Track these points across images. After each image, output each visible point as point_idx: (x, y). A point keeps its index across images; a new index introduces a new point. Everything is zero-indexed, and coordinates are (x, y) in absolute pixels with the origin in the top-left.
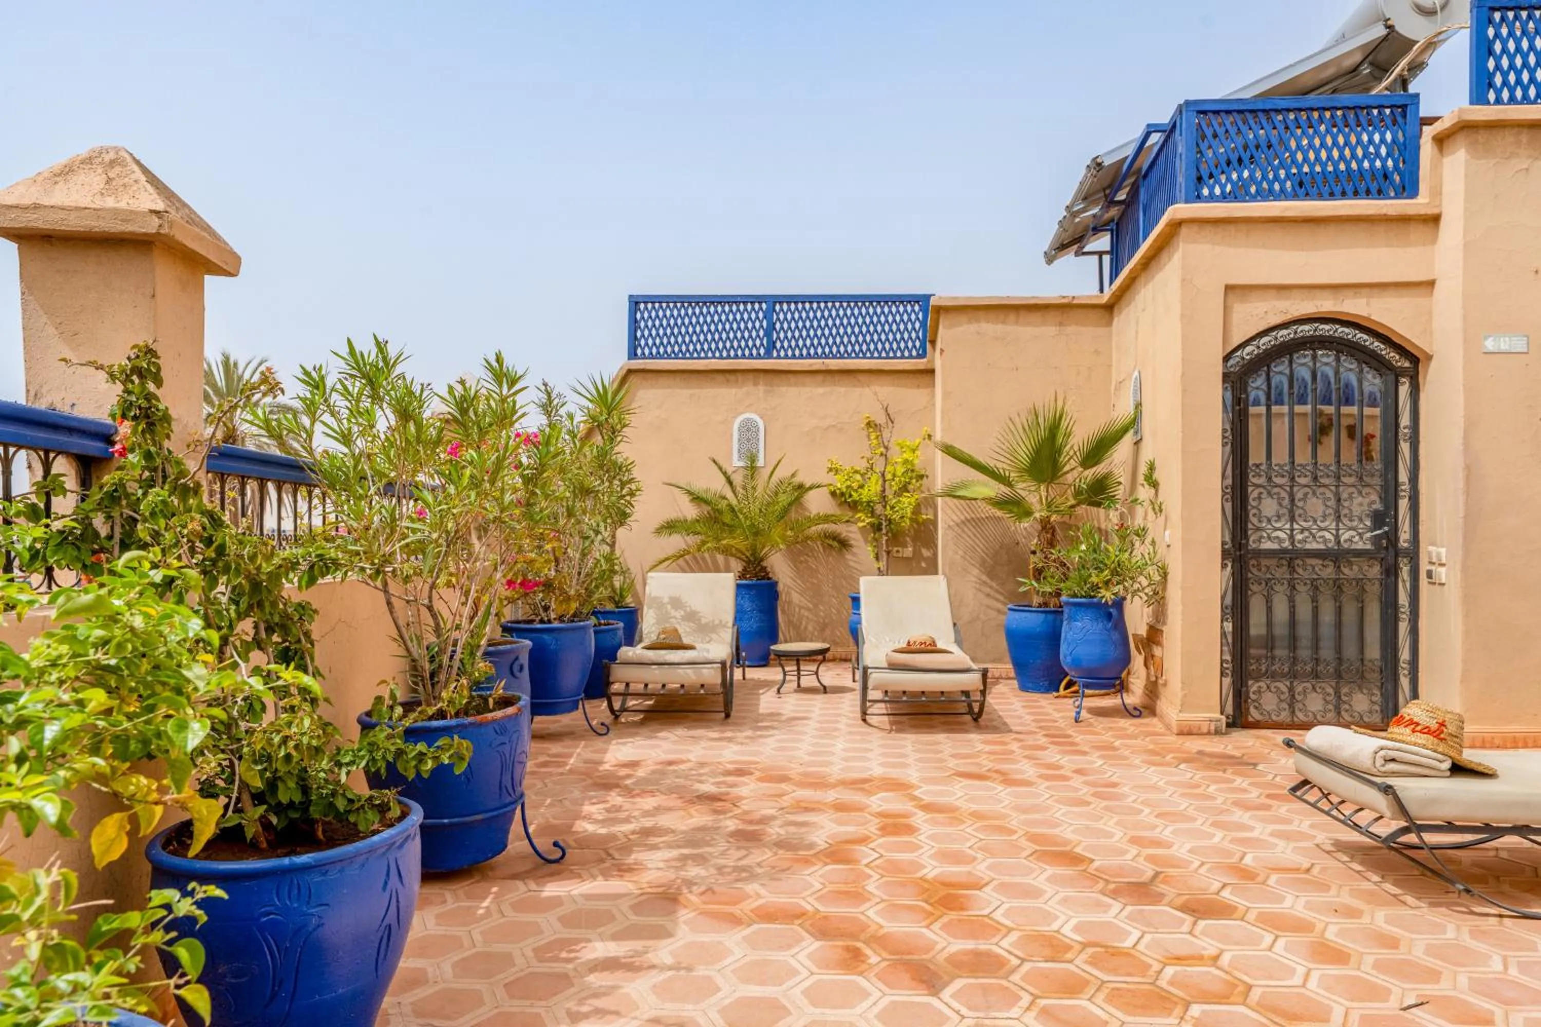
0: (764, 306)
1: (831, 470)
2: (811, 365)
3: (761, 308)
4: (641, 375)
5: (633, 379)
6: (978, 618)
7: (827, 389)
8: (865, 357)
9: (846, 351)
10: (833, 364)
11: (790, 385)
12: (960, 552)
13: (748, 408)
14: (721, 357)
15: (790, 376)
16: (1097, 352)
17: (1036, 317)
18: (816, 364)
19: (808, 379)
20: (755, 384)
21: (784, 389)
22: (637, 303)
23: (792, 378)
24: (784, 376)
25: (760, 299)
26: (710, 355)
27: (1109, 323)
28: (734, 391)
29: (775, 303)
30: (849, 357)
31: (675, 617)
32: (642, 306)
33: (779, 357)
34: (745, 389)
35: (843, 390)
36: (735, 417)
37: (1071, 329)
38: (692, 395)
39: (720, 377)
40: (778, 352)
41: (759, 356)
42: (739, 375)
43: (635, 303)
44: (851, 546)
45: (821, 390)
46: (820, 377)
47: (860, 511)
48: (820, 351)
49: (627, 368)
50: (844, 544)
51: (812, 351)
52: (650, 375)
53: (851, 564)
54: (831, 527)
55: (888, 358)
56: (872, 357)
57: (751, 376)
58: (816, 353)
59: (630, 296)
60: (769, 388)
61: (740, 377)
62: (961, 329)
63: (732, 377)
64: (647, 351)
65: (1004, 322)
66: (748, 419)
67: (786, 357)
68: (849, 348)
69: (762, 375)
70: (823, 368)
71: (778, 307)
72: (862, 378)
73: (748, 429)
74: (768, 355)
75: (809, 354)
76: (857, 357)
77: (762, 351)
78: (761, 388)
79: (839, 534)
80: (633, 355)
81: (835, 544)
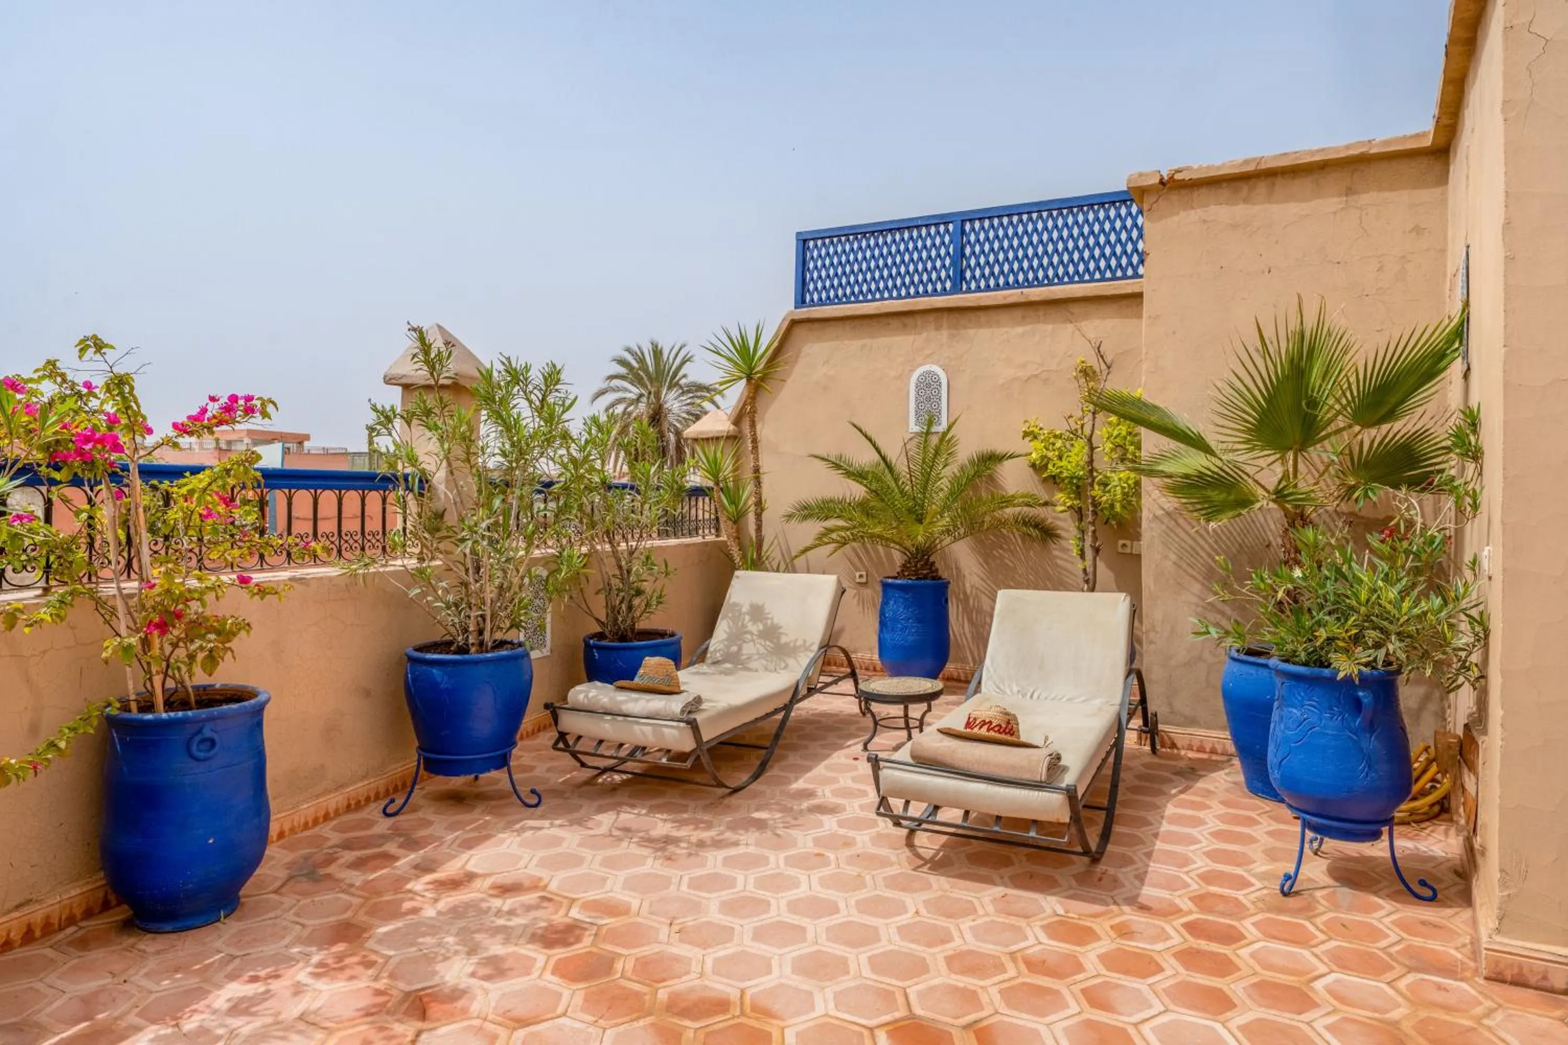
0: (951, 227)
1: (1026, 434)
2: (1005, 298)
3: (947, 231)
4: (808, 325)
5: (799, 332)
6: (1200, 659)
7: (1028, 328)
8: (1082, 281)
9: (1057, 275)
10: (1036, 293)
11: (980, 326)
12: (1173, 557)
13: (928, 358)
14: (899, 297)
15: (981, 314)
16: (1418, 230)
17: (1304, 184)
18: (1013, 295)
19: (1003, 316)
20: (938, 329)
21: (971, 332)
22: (805, 241)
23: (983, 316)
24: (971, 315)
25: (943, 220)
26: (886, 295)
27: (1443, 179)
28: (911, 338)
29: (963, 222)
30: (1061, 282)
31: (752, 634)
32: (811, 244)
33: (969, 290)
34: (924, 335)
35: (1050, 327)
36: (912, 371)
37: (1366, 198)
38: (863, 347)
39: (895, 323)
40: (968, 283)
41: (944, 291)
42: (918, 317)
43: (803, 241)
44: (1058, 536)
45: (1020, 330)
46: (1018, 313)
47: (1061, 490)
48: (1021, 277)
49: (790, 318)
50: (1047, 533)
51: (1011, 279)
52: (816, 325)
53: (1059, 562)
54: (1031, 512)
55: (1114, 278)
56: (1092, 280)
57: (931, 318)
58: (1017, 281)
59: (798, 234)
60: (955, 332)
61: (919, 320)
62: (1176, 219)
63: (909, 321)
64: (816, 297)
65: (1246, 201)
66: (929, 372)
67: (978, 289)
68: (1061, 271)
69: (946, 315)
70: (1022, 300)
71: (968, 227)
72: (1076, 309)
73: (928, 385)
74: (956, 289)
75: (1007, 283)
76: (1071, 281)
77: (948, 285)
78: (944, 334)
79: (1044, 520)
80: (801, 301)
81: (1034, 532)
